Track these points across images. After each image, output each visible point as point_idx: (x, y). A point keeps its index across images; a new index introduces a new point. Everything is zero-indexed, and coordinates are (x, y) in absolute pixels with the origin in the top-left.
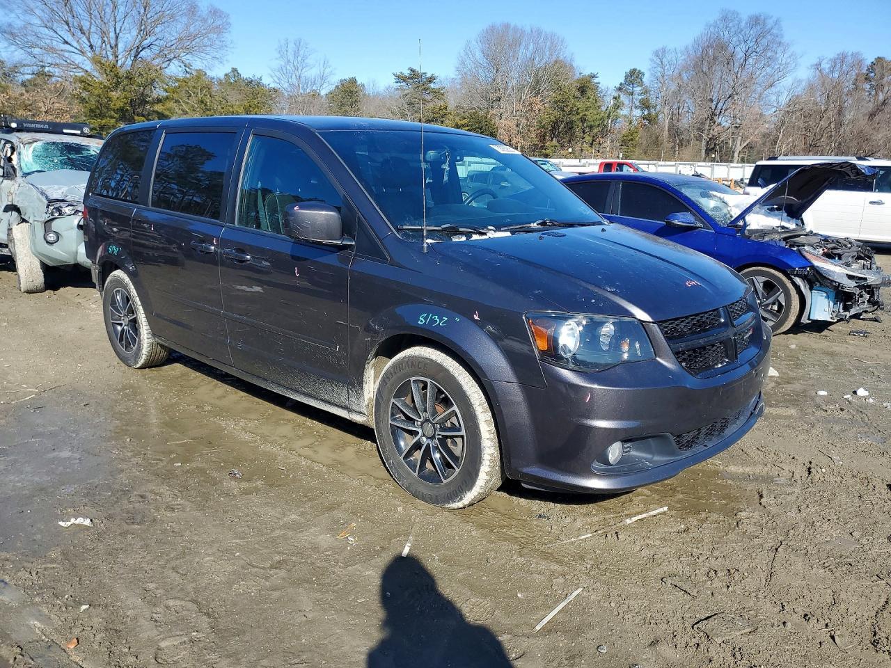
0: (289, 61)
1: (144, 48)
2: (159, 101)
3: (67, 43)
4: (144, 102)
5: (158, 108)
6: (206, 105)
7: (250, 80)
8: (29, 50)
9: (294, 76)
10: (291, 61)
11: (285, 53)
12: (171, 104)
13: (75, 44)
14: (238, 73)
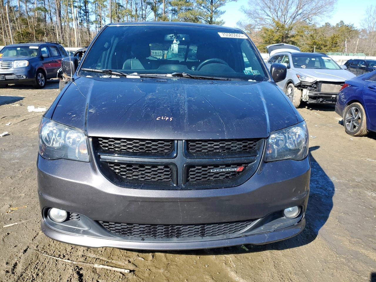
0: (371, 15)
1: (298, 15)
2: (293, 36)
3: (269, 16)
4: (287, 37)
5: (292, 39)
6: (313, 37)
7: (347, 25)
8: (255, 19)
9: (372, 22)
10: (372, 15)
11: (370, 11)
12: (298, 37)
13: (271, 16)
14: (343, 23)
